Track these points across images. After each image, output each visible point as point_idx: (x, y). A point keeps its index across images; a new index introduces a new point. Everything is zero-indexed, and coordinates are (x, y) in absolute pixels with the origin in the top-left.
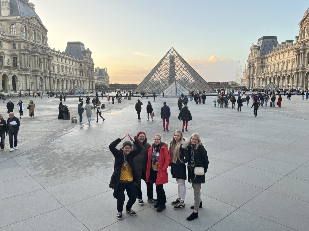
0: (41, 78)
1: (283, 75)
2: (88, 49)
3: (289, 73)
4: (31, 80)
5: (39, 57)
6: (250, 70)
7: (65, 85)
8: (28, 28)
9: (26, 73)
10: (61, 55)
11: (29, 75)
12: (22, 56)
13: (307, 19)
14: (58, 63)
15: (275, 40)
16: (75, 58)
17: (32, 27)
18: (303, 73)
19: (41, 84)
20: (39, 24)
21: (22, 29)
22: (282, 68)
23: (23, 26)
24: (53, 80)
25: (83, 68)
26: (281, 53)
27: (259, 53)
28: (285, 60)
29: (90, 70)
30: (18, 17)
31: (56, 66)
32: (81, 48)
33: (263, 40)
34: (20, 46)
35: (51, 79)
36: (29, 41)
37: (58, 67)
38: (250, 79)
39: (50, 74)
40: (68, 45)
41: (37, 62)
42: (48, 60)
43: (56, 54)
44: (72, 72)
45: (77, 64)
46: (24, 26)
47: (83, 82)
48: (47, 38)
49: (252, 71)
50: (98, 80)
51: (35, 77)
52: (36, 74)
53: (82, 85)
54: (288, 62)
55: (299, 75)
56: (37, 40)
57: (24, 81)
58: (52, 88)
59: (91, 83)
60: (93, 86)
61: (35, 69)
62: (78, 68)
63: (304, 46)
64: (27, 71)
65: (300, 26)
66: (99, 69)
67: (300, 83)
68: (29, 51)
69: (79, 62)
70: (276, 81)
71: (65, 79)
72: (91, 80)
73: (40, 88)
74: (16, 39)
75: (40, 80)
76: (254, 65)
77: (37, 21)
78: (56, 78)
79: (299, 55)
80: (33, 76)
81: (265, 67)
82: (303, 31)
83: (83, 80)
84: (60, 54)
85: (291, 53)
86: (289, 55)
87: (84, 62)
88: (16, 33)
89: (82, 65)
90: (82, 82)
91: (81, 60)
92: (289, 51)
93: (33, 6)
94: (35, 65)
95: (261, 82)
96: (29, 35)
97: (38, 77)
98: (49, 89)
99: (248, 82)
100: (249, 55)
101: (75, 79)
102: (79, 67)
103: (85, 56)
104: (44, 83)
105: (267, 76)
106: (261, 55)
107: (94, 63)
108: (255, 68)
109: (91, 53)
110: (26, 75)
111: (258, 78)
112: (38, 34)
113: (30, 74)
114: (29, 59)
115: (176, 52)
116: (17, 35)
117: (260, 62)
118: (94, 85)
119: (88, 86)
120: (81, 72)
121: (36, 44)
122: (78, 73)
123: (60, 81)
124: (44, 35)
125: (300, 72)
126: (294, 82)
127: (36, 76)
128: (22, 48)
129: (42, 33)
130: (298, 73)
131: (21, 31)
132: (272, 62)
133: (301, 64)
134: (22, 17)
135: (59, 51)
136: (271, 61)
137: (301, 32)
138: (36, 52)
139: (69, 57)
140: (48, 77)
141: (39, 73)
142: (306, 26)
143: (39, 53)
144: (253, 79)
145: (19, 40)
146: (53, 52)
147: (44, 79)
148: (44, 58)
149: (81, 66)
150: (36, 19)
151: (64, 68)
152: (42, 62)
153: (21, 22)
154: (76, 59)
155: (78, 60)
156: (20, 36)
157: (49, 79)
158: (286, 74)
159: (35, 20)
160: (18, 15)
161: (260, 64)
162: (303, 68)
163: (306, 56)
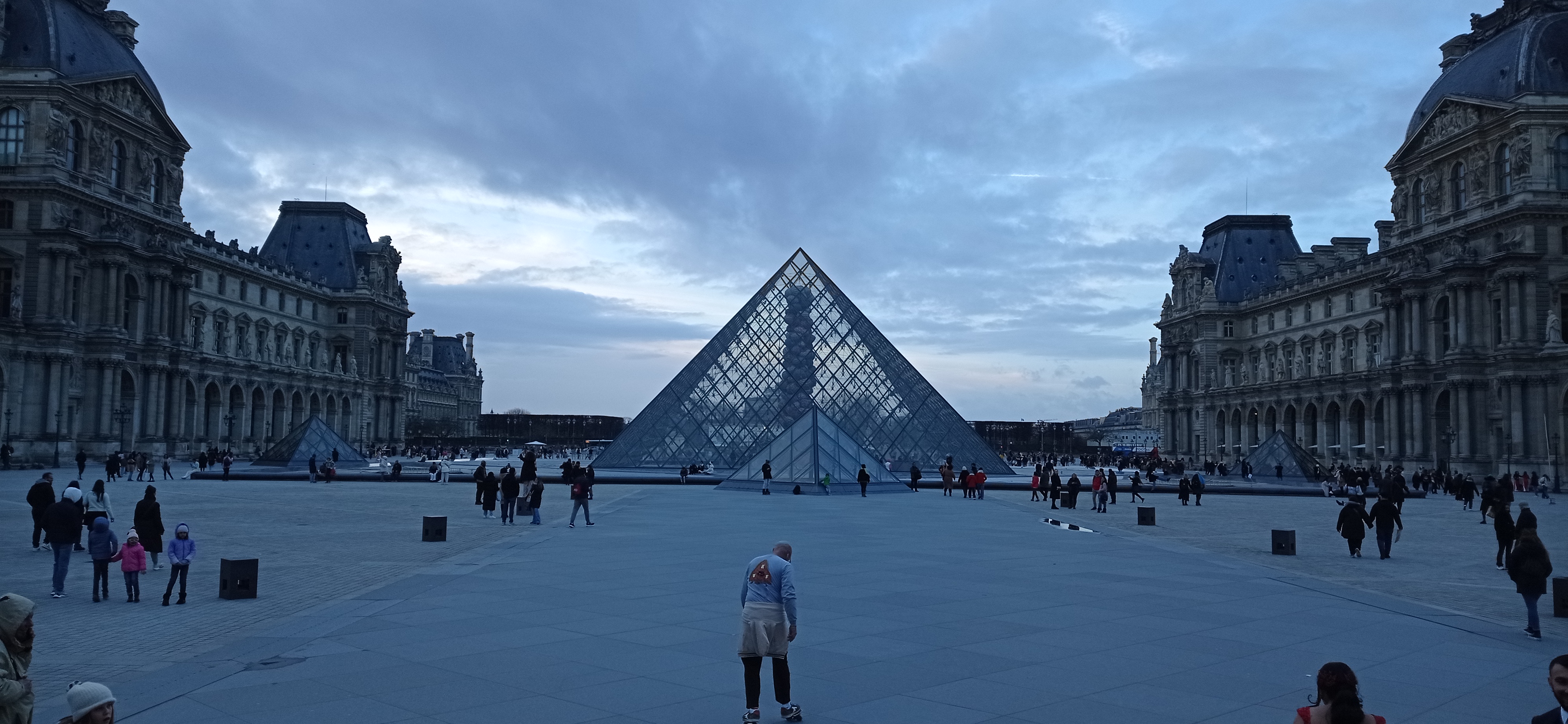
0: (126, 377)
1: (1329, 401)
2: (387, 240)
3: (1356, 391)
4: (71, 385)
5: (126, 272)
6: (1174, 369)
7: (246, 414)
8: (88, 129)
9: (50, 351)
10: (245, 264)
11: (65, 360)
12: (44, 262)
13: (1424, 147)
14: (220, 305)
15: (1282, 232)
16: (314, 284)
17: (110, 127)
18: (1424, 391)
19: (123, 406)
20: (149, 113)
21: (57, 131)
22: (1327, 367)
23: (66, 120)
24: (184, 386)
25: (351, 334)
26: (1316, 295)
27: (1213, 290)
28: (1337, 328)
29: (387, 341)
30: (45, 76)
31: (210, 319)
32: (351, 235)
33: (1228, 233)
34: (35, 215)
35: (176, 382)
36: (87, 191)
37: (220, 324)
38: (1173, 413)
39: (174, 358)
40: (281, 217)
41: (112, 296)
42: (174, 288)
43: (218, 257)
44: (292, 349)
45: (322, 309)
46: (72, 117)
47: (346, 401)
48: (181, 180)
49: (1182, 376)
50: (423, 392)
51: (93, 373)
52: (103, 356)
53: (338, 418)
54: (1350, 336)
55: (1407, 400)
56: (129, 190)
57: (34, 392)
58: (174, 431)
59: (385, 406)
60: (397, 424)
61: (99, 330)
62: (323, 332)
63: (1417, 265)
64: (58, 337)
65: (1397, 176)
66: (436, 338)
67: (1412, 438)
68: (79, 239)
69: (331, 303)
70: (1301, 430)
71: (250, 383)
72: (387, 393)
73: (111, 429)
74: (21, 178)
75: (118, 387)
76: (1191, 344)
77: (139, 97)
78: (202, 378)
79: (1399, 308)
80: (87, 364)
81: (1246, 358)
82: (1410, 200)
83: (344, 390)
84: (236, 258)
85: (1362, 298)
86: (1350, 307)
87: (359, 303)
88: (26, 150)
89: (345, 315)
90: (339, 403)
91: (342, 293)
92: (1349, 288)
93: (130, 29)
94: (104, 310)
95: (1229, 430)
96: (92, 163)
97: (108, 374)
98: (161, 433)
99: (1169, 428)
100: (1167, 295)
101: (301, 384)
102: (328, 328)
103: (367, 272)
104: (137, 404)
105: (1257, 400)
106: (1222, 302)
107: (410, 309)
108: (1197, 362)
109: (396, 259)
110: (48, 361)
111: (1212, 408)
112: (137, 160)
113: (70, 352)
114: (76, 279)
115: (820, 273)
116: (28, 159)
117: (1220, 334)
118: (401, 419)
119: (369, 424)
120: (337, 350)
121: (122, 208)
122: (324, 355)
123: (224, 395)
124: (168, 165)
125: (1408, 388)
126: (1386, 434)
127: (101, 366)
128: (47, 223)
129: (156, 156)
130: (1400, 395)
131: (54, 144)
132: (1275, 334)
133: (1411, 348)
134: (67, 77)
135: (234, 243)
136: (1272, 327)
137: (1400, 200)
138: (118, 246)
139: (283, 277)
140: (162, 370)
141: (118, 352)
142: (1421, 177)
143: (130, 251)
144: (1189, 412)
145: (38, 183)
146: (200, 249)
147: (138, 383)
148: (151, 279)
149: (340, 322)
150: (136, 89)
151: (252, 330)
152: (138, 298)
153: (55, 98)
154: (320, 286)
155: (327, 290)
156: (44, 166)
157: (163, 384)
158: (1344, 397)
159: (128, 93)
160: (46, 64)
161: (1218, 341)
162: (1423, 368)
163: (1432, 314)
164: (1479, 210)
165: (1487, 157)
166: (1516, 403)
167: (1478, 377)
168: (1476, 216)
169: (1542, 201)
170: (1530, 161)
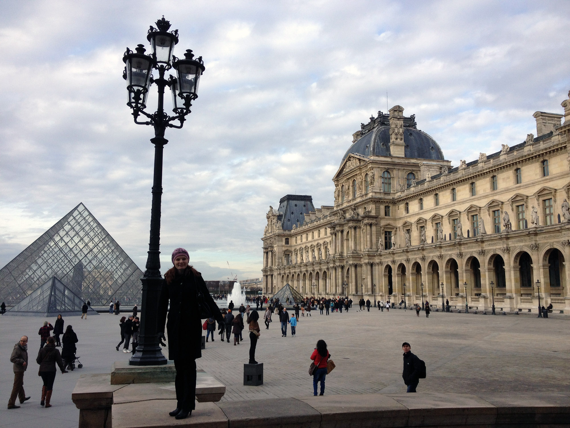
1: (316, 271)
3: (324, 267)
6: (267, 258)
15: (309, 203)
22: (314, 258)
26: (315, 228)
27: (281, 225)
33: (288, 202)
38: (267, 276)
49: (270, 261)
55: (337, 271)
65: (336, 183)
67: (339, 286)
79: (335, 235)
81: (293, 254)
82: (340, 193)
86: (325, 234)
92: (325, 226)
99: (265, 281)
100: (266, 227)
106: (284, 230)
108: (275, 255)
111: (280, 274)
117: (284, 243)
125: (337, 266)
132: (303, 244)
133: (338, 251)
136: (301, 241)
137: (337, 193)
142: (344, 184)
158: (321, 270)
161: (283, 246)
162: (342, 259)
163: (345, 237)
164: (359, 198)
165: (362, 178)
166: (369, 273)
167: (359, 262)
168: (358, 200)
169: (378, 196)
170: (374, 181)
